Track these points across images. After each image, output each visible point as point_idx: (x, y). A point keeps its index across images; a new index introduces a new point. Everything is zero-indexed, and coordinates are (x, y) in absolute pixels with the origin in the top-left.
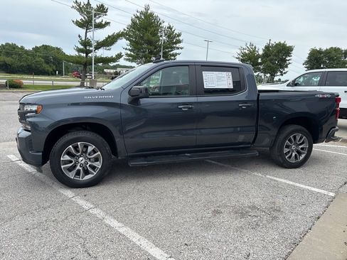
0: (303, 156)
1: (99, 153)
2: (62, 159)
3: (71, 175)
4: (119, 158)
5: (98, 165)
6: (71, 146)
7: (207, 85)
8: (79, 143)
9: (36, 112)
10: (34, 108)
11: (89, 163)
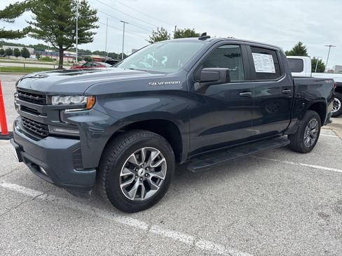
0: (314, 139)
1: (164, 159)
2: (121, 175)
3: (132, 195)
4: (182, 163)
5: (162, 176)
6: (133, 155)
7: (258, 69)
8: (143, 149)
9: (85, 106)
10: (76, 101)
11: (152, 175)
